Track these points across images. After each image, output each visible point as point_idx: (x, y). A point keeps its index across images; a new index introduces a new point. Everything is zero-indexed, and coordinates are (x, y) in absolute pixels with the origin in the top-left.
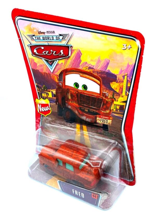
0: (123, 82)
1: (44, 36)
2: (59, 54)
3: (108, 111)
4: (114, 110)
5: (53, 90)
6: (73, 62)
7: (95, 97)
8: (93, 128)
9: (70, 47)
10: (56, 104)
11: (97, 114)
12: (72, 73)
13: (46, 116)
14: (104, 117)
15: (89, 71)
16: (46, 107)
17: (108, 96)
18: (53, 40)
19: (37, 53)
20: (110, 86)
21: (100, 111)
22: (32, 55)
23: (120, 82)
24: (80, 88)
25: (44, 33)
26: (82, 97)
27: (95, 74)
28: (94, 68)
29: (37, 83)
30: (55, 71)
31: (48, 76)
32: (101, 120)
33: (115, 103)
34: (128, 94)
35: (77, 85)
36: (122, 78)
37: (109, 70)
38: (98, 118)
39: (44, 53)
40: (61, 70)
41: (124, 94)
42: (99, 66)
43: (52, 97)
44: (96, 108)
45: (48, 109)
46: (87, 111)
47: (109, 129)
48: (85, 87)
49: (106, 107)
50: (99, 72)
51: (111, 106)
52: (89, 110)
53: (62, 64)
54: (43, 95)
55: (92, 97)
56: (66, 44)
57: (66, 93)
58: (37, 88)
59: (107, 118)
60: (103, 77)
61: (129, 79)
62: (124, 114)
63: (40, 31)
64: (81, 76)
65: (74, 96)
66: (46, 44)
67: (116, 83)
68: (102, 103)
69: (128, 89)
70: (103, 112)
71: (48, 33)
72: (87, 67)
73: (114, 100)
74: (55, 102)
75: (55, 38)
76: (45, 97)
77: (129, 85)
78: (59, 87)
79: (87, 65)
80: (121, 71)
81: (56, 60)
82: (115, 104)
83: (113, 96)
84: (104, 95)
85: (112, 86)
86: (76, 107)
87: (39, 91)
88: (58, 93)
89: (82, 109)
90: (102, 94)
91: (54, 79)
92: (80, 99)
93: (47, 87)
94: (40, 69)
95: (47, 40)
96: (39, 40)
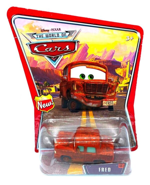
0: (126, 67)
1: (47, 34)
2: (65, 50)
4: (119, 91)
5: (57, 84)
6: (79, 56)
7: (102, 84)
8: (99, 112)
9: (76, 43)
10: (60, 97)
11: (103, 98)
12: (78, 66)
13: (47, 112)
14: (110, 100)
15: (95, 62)
16: (48, 103)
17: (114, 81)
18: (59, 36)
19: (38, 51)
20: (115, 72)
21: (106, 95)
22: (32, 53)
23: (124, 67)
24: (87, 78)
25: (49, 30)
27: (101, 64)
28: (101, 58)
29: (36, 81)
30: (59, 66)
31: (51, 72)
32: (107, 103)
33: (120, 85)
34: (131, 77)
35: (83, 76)
36: (125, 64)
37: (114, 59)
38: (104, 102)
39: (47, 50)
40: (66, 65)
42: (105, 57)
43: (56, 91)
44: (102, 93)
45: (51, 104)
46: (93, 97)
47: (114, 108)
48: (91, 76)
49: (112, 90)
50: (105, 61)
51: (116, 89)
52: (95, 96)
53: (67, 58)
54: (44, 91)
55: (98, 84)
56: (72, 40)
57: (71, 85)
58: (37, 86)
59: (112, 100)
60: (108, 65)
61: (131, 64)
62: (127, 94)
63: (44, 29)
64: (87, 67)
65: (80, 87)
66: (50, 41)
67: (120, 69)
68: (107, 88)
69: (130, 72)
70: (108, 95)
71: (53, 30)
72: (93, 58)
73: (119, 83)
75: (60, 35)
76: (47, 93)
77: (131, 69)
78: (64, 81)
79: (93, 57)
80: (125, 58)
81: (60, 56)
82: (119, 87)
83: (118, 80)
84: (110, 80)
85: (117, 72)
86: (82, 96)
87: (39, 88)
88: (62, 87)
89: (88, 96)
90: (107, 80)
91: (57, 74)
92: (86, 88)
93: (50, 83)
94: (42, 66)
95: (51, 37)
96: (41, 37)
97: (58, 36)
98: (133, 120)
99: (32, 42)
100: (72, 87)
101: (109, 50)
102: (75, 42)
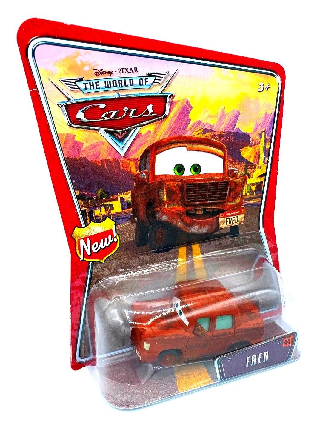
0: (259, 143)
1: (109, 80)
2: (144, 114)
3: (238, 201)
4: (248, 194)
5: (126, 193)
6: (174, 125)
7: (216, 182)
8: (212, 242)
9: (168, 98)
10: (133, 222)
11: (219, 212)
12: (170, 147)
13: (103, 261)
14: (231, 213)
15: (204, 137)
17: (238, 173)
18: (133, 85)
20: (241, 154)
21: (224, 204)
23: (255, 144)
24: (188, 172)
25: (112, 72)
26: (190, 189)
27: (214, 140)
28: (213, 129)
30: (130, 152)
31: (112, 165)
32: (227, 221)
33: (249, 181)
34: (268, 161)
35: (180, 168)
36: (257, 137)
37: (238, 129)
38: (221, 220)
39: (105, 116)
40: (147, 147)
41: (261, 162)
42: (221, 126)
43: (123, 209)
44: (218, 201)
46: (201, 213)
47: (240, 231)
48: (196, 168)
49: (235, 194)
50: (222, 135)
51: (243, 190)
52: (204, 210)
53: (149, 132)
54: (97, 212)
55: (210, 183)
56: (160, 92)
57: (156, 191)
58: (80, 201)
59: (236, 213)
60: (228, 141)
61: (268, 136)
62: (262, 197)
63: (101, 70)
64: (189, 150)
65: (174, 193)
66: (115, 95)
67: (249, 148)
68: (227, 189)
69: (267, 153)
70: (229, 204)
72: (201, 130)
73: (247, 176)
74: (129, 219)
75: (136, 82)
76: (103, 216)
77: (268, 147)
78: (140, 183)
79: (200, 127)
80: (257, 126)
81: (134, 128)
82: (248, 185)
83: (245, 171)
84: (232, 173)
85: (243, 154)
86: (178, 214)
87: (85, 207)
88: (137, 197)
89: (190, 212)
90: (227, 173)
91: (126, 169)
92: (187, 194)
93: (109, 192)
94: (92, 153)
95: (116, 86)
96: (93, 88)
97: (130, 85)
98: (274, 250)
99: (72, 99)
100: (159, 196)
101: (229, 111)
102: (165, 98)
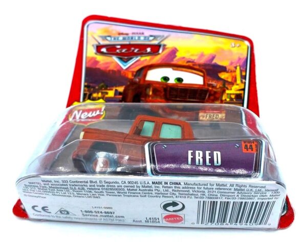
0: (235, 71)
4: (227, 100)
5: (120, 87)
7: (196, 89)
15: (187, 64)
17: (217, 86)
18: (140, 39)
19: (106, 52)
22: (96, 54)
23: (231, 72)
24: (172, 81)
25: (128, 34)
27: (195, 67)
28: (195, 61)
30: (131, 67)
32: (207, 116)
34: (245, 82)
35: (166, 78)
36: (233, 68)
37: (215, 63)
38: (201, 114)
39: (119, 51)
41: (239, 81)
44: (198, 100)
51: (222, 96)
53: (146, 60)
54: (95, 95)
55: (190, 89)
57: (144, 88)
58: (85, 88)
59: (217, 112)
60: (207, 69)
62: (243, 104)
63: (122, 33)
64: (173, 69)
65: (159, 91)
68: (207, 94)
69: (244, 77)
71: (134, 34)
72: (184, 61)
73: (226, 89)
77: (244, 74)
80: (232, 63)
81: (136, 57)
82: (228, 94)
83: (224, 85)
84: (210, 85)
90: (206, 84)
91: (125, 75)
92: (170, 93)
95: (129, 39)
97: (138, 40)
